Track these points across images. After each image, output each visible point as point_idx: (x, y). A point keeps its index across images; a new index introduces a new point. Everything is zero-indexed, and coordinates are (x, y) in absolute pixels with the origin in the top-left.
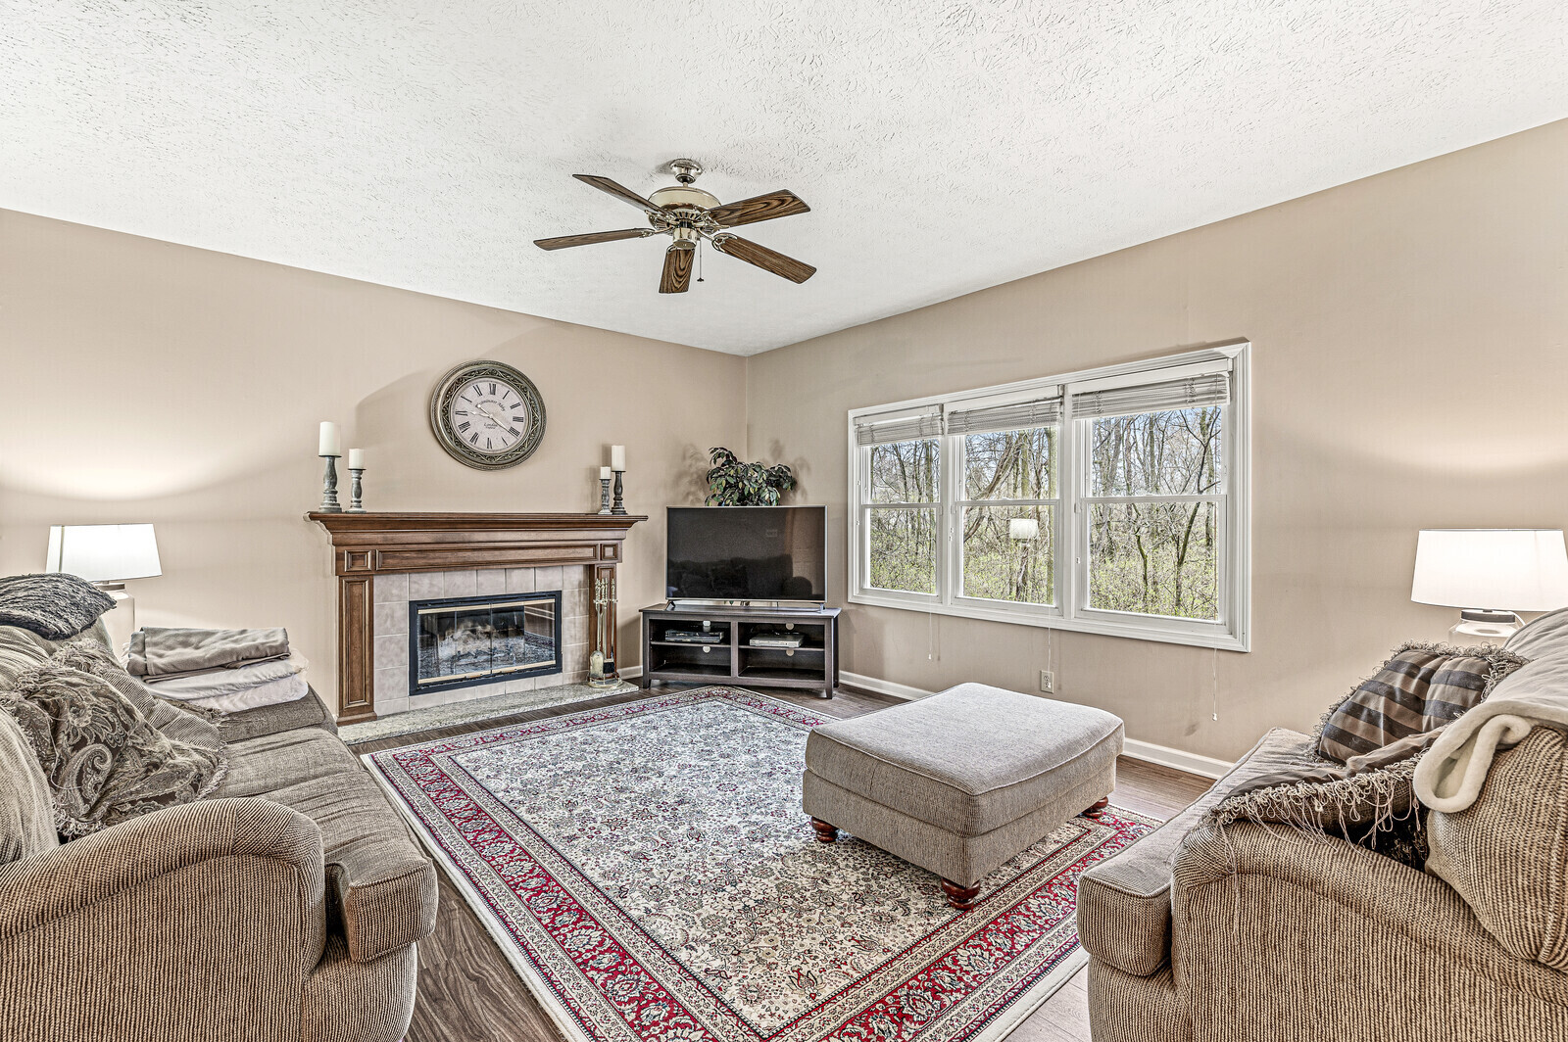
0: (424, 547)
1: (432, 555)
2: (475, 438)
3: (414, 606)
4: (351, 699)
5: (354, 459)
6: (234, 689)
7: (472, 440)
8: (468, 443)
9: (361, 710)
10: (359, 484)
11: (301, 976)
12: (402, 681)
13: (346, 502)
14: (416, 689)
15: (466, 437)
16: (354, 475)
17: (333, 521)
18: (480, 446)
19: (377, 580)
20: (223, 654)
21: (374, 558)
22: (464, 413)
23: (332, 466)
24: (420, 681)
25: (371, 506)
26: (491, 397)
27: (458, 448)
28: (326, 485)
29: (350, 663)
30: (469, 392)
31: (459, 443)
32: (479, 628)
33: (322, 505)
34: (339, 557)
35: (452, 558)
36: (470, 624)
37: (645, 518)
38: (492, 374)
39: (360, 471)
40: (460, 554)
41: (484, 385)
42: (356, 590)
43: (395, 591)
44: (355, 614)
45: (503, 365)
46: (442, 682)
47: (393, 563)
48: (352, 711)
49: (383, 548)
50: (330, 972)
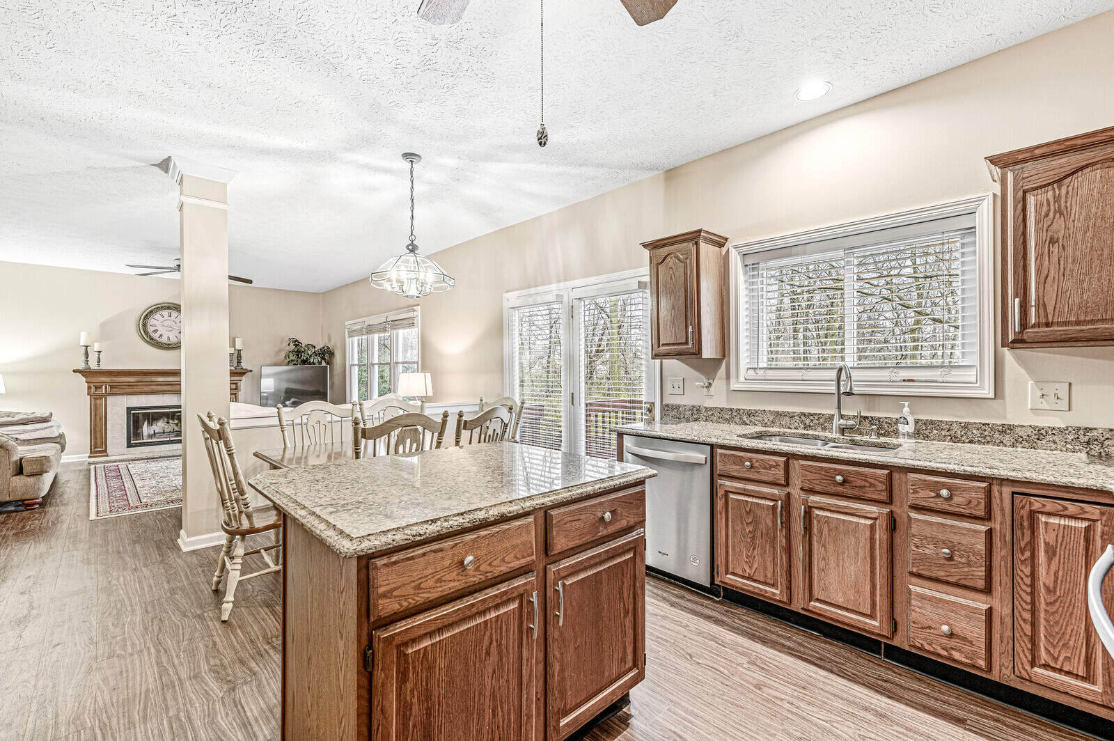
0: (131, 384)
1: (136, 387)
2: (161, 336)
3: (129, 409)
4: (95, 447)
5: (96, 347)
6: (26, 432)
7: (159, 337)
8: (157, 339)
9: (101, 452)
10: (99, 357)
11: (9, 476)
12: (123, 441)
13: (93, 365)
14: (129, 445)
15: (156, 336)
16: (97, 353)
17: (86, 373)
18: (164, 340)
19: (109, 398)
20: (22, 419)
21: (106, 388)
22: (155, 326)
23: (86, 350)
24: (132, 442)
25: (104, 366)
26: (169, 318)
27: (151, 341)
28: (83, 358)
29: (95, 432)
30: (157, 316)
31: (152, 339)
32: (171, 421)
33: (81, 366)
34: (89, 388)
35: (146, 389)
36: (166, 419)
37: (251, 371)
38: (169, 308)
39: (100, 352)
40: (150, 387)
41: (165, 313)
42: (98, 401)
43: (119, 403)
44: (98, 412)
45: (173, 304)
46: (144, 443)
47: (116, 390)
48: (96, 452)
49: (111, 384)
50: (18, 477)
